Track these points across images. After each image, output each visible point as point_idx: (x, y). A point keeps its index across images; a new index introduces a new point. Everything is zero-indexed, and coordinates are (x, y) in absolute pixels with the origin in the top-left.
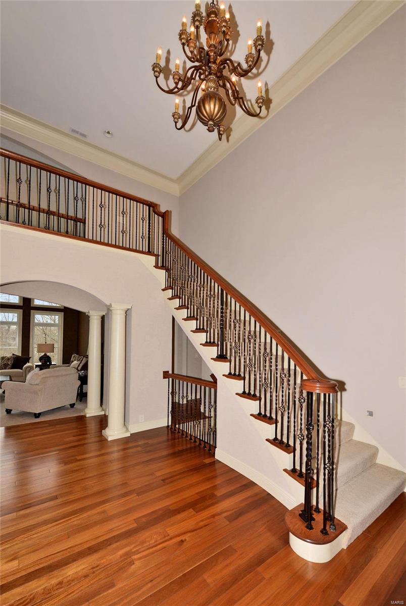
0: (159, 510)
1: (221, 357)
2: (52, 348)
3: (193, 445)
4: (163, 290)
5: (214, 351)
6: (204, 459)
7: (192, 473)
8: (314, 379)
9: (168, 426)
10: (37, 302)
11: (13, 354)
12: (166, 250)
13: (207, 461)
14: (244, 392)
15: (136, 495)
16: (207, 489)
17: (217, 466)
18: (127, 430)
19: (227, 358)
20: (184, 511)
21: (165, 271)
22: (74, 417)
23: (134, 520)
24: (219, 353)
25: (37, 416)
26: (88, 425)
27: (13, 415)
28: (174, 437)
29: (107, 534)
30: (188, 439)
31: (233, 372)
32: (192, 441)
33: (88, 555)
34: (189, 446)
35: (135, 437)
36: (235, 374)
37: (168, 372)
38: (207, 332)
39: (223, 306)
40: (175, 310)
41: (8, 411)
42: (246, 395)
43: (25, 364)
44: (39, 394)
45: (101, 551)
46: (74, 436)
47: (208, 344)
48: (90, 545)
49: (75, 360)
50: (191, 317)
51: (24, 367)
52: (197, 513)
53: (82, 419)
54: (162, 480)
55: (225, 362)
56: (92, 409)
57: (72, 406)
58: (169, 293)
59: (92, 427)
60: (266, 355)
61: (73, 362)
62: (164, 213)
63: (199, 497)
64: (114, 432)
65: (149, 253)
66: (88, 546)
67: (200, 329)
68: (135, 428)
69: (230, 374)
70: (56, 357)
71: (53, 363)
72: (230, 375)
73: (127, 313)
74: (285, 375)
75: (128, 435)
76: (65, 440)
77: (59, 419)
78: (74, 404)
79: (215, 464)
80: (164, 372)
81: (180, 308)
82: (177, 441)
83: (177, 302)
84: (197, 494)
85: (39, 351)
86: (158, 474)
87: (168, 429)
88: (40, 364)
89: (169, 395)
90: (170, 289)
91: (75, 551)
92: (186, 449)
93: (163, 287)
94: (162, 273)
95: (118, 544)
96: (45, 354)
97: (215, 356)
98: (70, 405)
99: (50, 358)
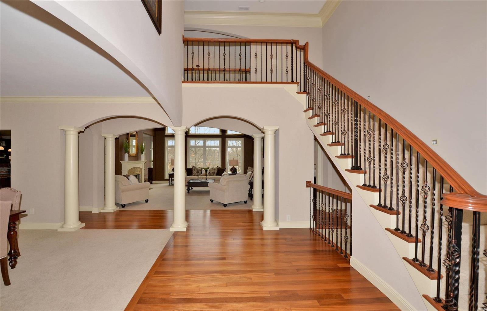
0: (289, 291)
1: (356, 168)
2: (237, 163)
3: (331, 249)
4: (305, 111)
5: (349, 163)
6: (338, 263)
7: (324, 271)
8: (467, 193)
9: (311, 228)
10: (229, 132)
11: (217, 166)
12: (307, 77)
13: (341, 265)
14: (380, 205)
15: (274, 274)
16: (336, 289)
17: (352, 272)
18: (278, 225)
19: (361, 169)
20: (310, 300)
21: (306, 95)
22: (247, 210)
23: (269, 291)
24: (354, 165)
25: (225, 206)
26: (254, 217)
27: (214, 203)
28: (316, 238)
29: (249, 293)
30: (327, 242)
31: (367, 184)
32: (331, 245)
33: (235, 302)
34: (327, 249)
35: (283, 231)
36: (370, 186)
37: (311, 182)
38: (342, 144)
39: (357, 117)
40: (315, 127)
41: (212, 201)
42: (382, 208)
43: (223, 172)
44: (226, 192)
45: (242, 303)
46: (243, 223)
47: (344, 155)
48: (237, 296)
49: (250, 171)
50: (327, 132)
51: (223, 174)
52: (320, 305)
53: (250, 212)
54: (297, 270)
55: (359, 173)
56: (256, 207)
57: (245, 202)
58: (310, 112)
59: (256, 218)
60: (405, 165)
61: (248, 172)
62: (304, 46)
63: (326, 293)
64: (268, 225)
65: (292, 82)
66: (236, 297)
67: (335, 142)
68: (283, 225)
69: (365, 185)
70: (240, 169)
71: (238, 173)
72: (365, 187)
73: (276, 132)
74: (429, 189)
75: (278, 229)
76: (237, 224)
77: (236, 210)
78: (246, 201)
79: (349, 270)
80: (307, 182)
81: (319, 125)
82: (317, 241)
83: (316, 120)
84: (325, 290)
85: (230, 165)
86: (294, 264)
87: (311, 231)
88: (231, 173)
89: (311, 201)
90: (310, 109)
91: (228, 296)
92: (323, 251)
93: (305, 109)
94: (304, 98)
95: (254, 303)
96: (234, 167)
97: (350, 167)
98: (244, 201)
99: (236, 169)
